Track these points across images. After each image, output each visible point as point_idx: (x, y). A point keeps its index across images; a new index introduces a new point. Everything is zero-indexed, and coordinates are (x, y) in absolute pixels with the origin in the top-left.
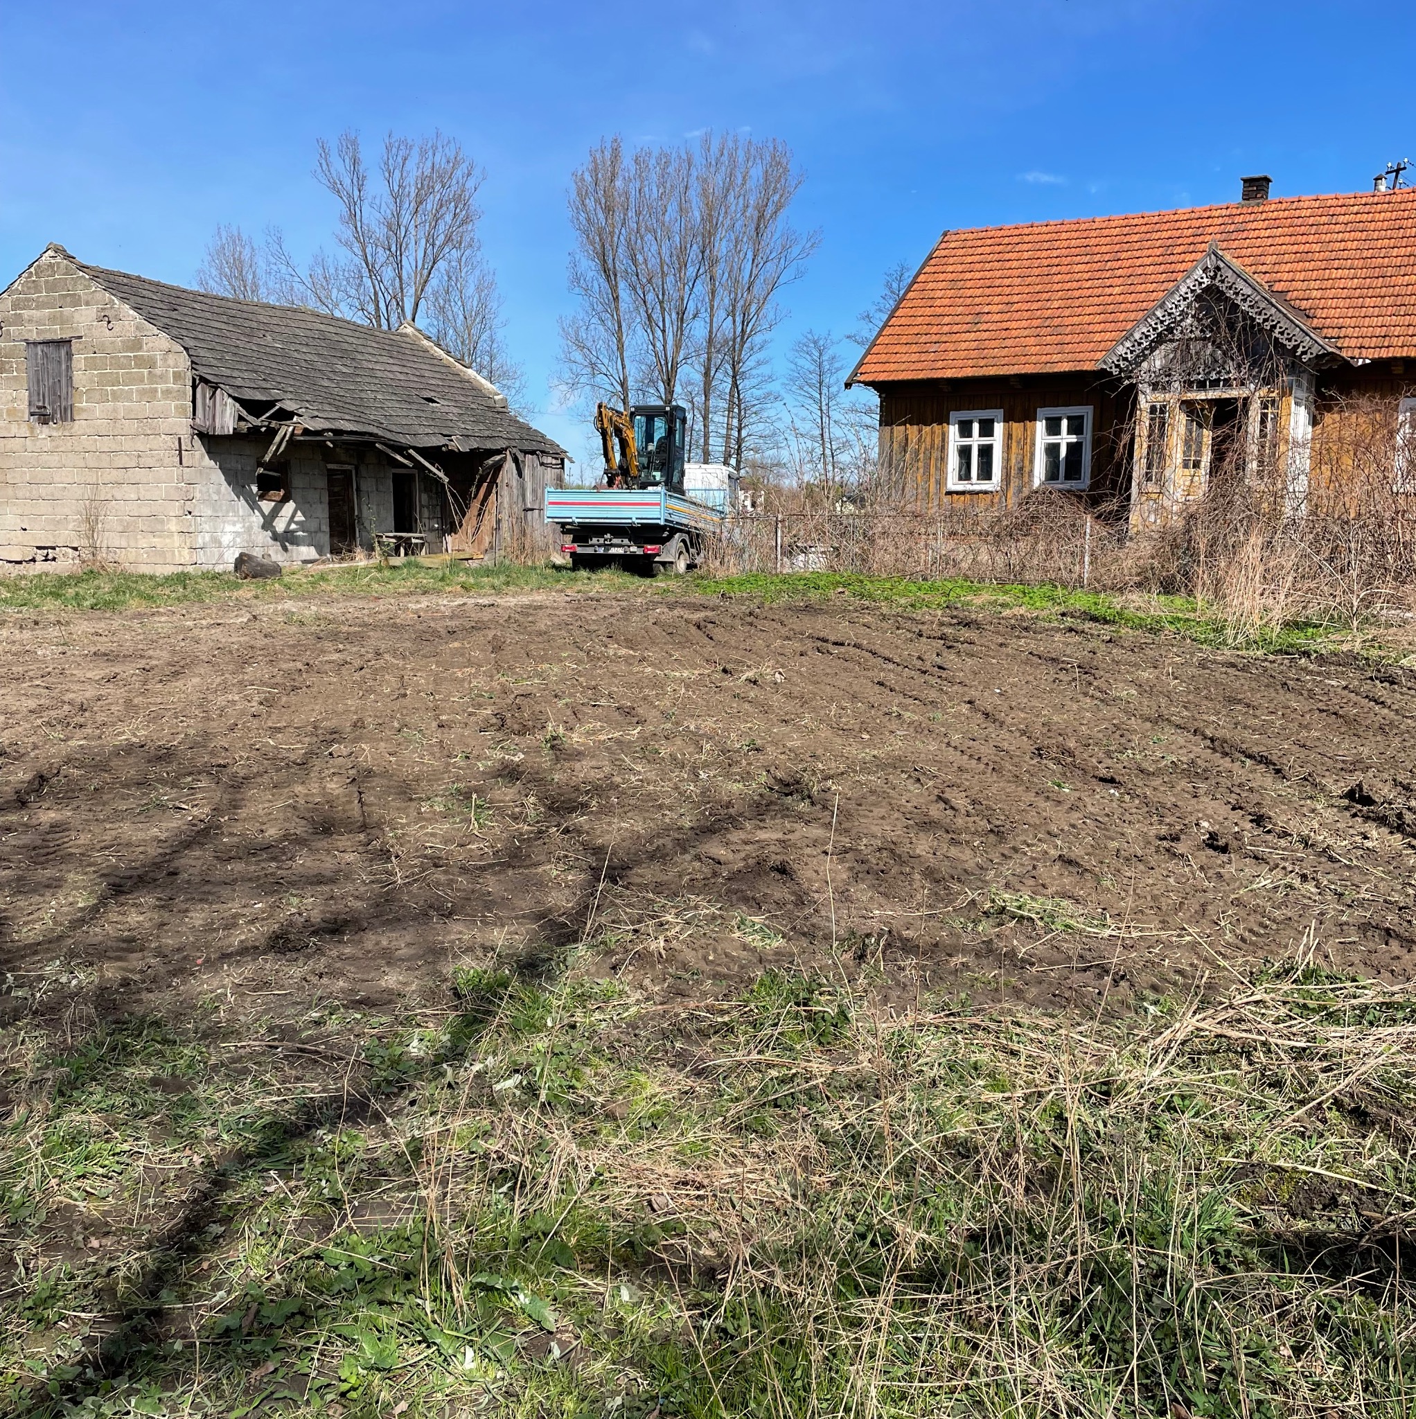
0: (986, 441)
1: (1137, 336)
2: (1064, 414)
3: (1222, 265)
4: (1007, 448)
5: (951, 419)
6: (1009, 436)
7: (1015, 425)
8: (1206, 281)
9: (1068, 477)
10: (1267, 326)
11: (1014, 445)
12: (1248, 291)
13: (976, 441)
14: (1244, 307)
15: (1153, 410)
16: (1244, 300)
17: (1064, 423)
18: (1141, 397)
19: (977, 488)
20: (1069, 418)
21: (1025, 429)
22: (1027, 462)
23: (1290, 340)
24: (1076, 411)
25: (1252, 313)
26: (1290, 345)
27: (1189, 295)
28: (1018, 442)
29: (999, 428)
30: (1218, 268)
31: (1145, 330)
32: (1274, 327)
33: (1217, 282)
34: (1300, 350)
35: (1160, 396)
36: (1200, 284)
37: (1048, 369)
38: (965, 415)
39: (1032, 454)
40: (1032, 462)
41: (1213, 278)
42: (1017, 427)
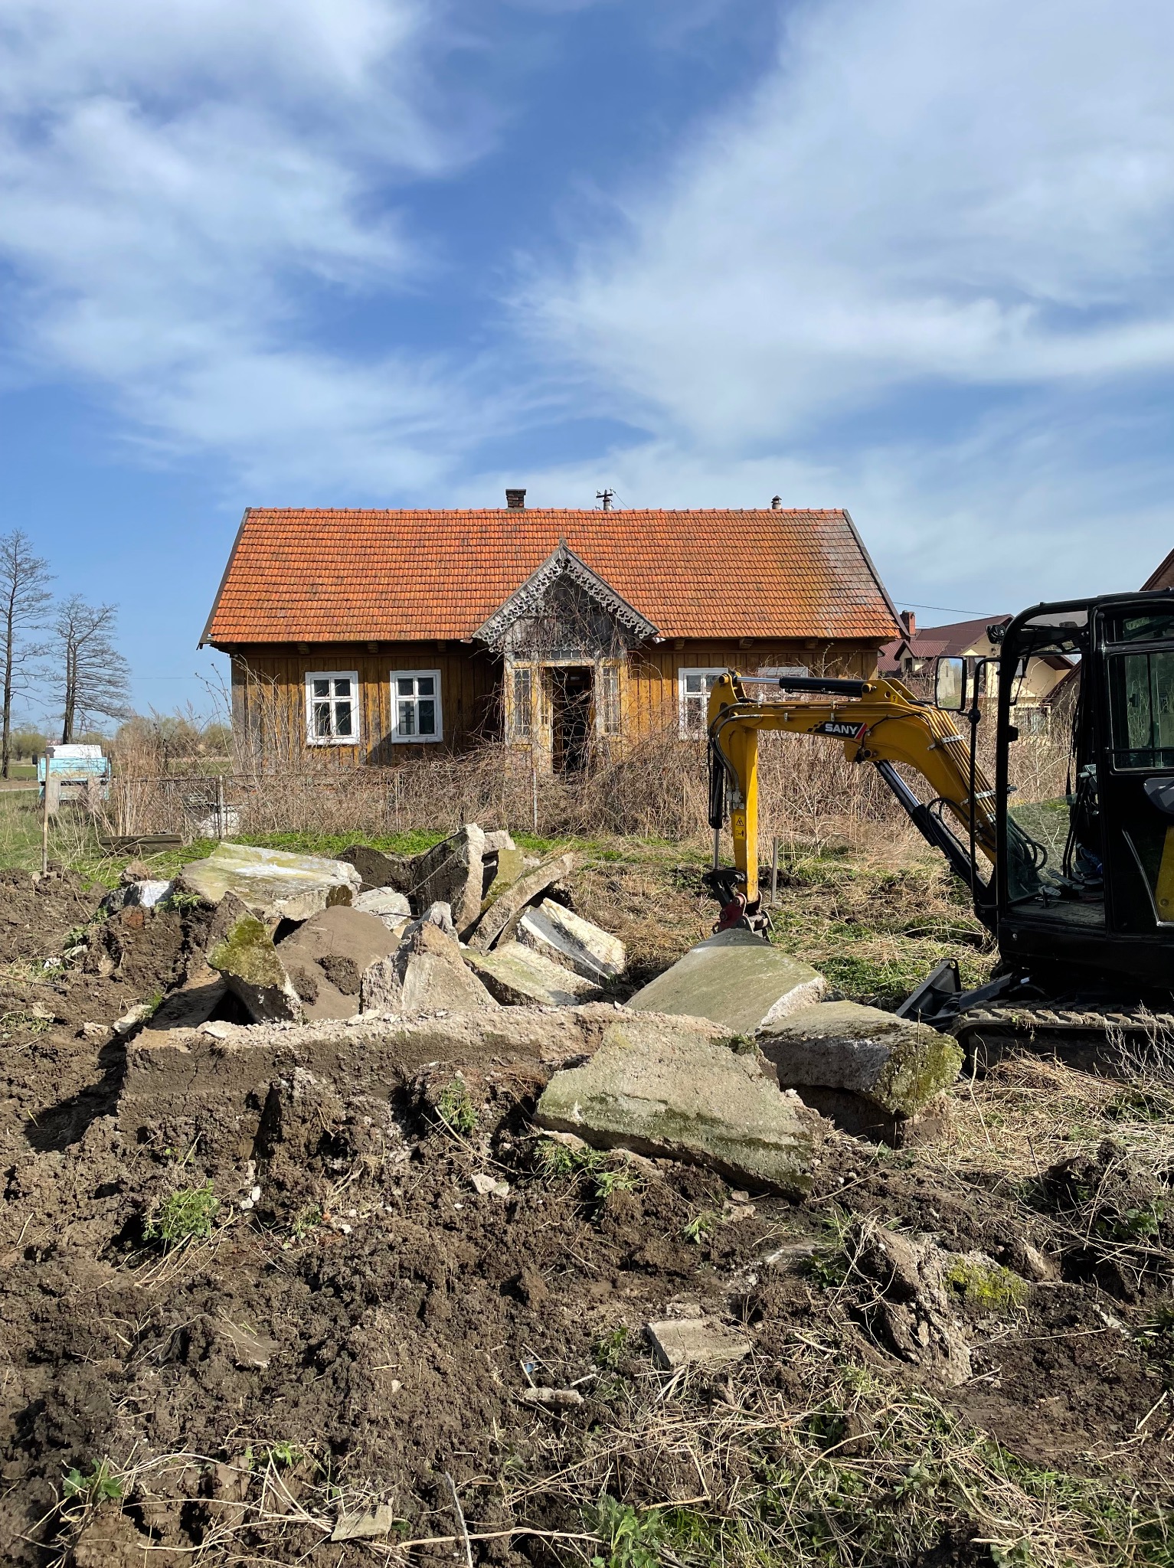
0: (344, 699)
1: (506, 612)
2: (415, 675)
3: (571, 558)
4: (364, 706)
5: (307, 680)
6: (365, 696)
7: (370, 686)
8: (560, 571)
9: (422, 731)
10: (611, 609)
11: (370, 704)
12: (593, 581)
13: (333, 699)
14: (591, 593)
15: (517, 675)
16: (591, 588)
17: (416, 685)
18: (507, 665)
19: (338, 742)
20: (420, 680)
21: (379, 689)
22: (383, 718)
23: (629, 621)
24: (425, 674)
25: (598, 599)
26: (629, 625)
27: (546, 581)
28: (374, 701)
29: (354, 688)
30: (568, 561)
31: (512, 608)
32: (615, 611)
33: (567, 572)
34: (637, 629)
35: (523, 664)
36: (555, 572)
37: (403, 637)
38: (321, 676)
39: (388, 711)
40: (388, 717)
41: (565, 568)
42: (372, 688)
